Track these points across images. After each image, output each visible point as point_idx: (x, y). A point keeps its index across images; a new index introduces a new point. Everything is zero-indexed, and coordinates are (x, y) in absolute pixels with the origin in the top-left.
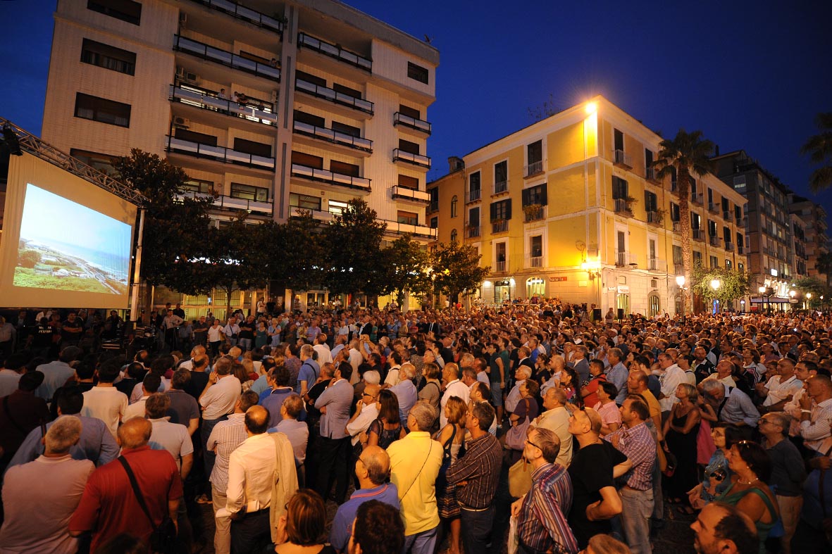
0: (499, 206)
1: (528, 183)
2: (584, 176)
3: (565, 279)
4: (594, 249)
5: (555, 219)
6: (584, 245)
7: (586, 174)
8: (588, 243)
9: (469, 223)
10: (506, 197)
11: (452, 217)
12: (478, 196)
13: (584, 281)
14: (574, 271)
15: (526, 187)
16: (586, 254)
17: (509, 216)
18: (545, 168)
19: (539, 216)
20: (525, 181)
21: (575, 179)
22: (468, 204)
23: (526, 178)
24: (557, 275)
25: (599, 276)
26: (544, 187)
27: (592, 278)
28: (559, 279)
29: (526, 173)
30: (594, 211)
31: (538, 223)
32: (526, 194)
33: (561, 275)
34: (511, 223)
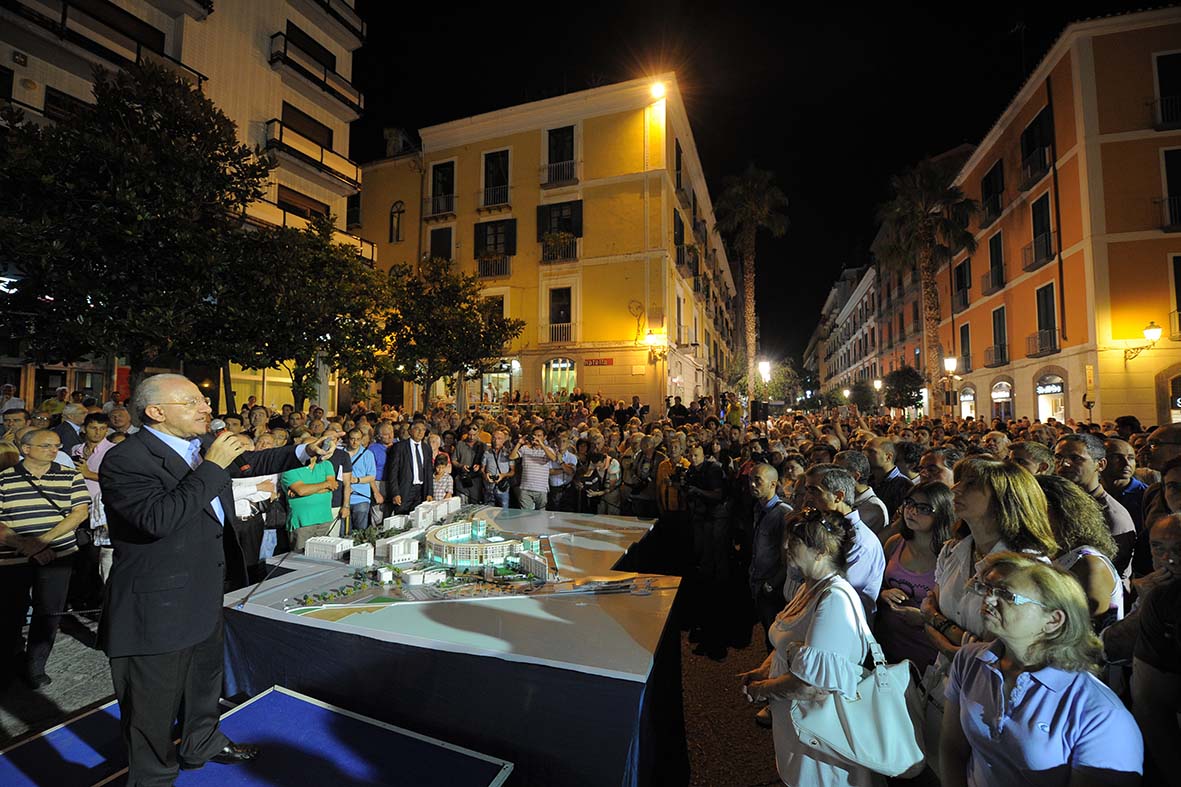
0: (490, 230)
1: (548, 196)
2: (642, 197)
3: (610, 362)
4: (657, 317)
5: (594, 261)
6: (641, 307)
7: (647, 194)
8: (647, 306)
9: (428, 255)
10: (509, 216)
11: (391, 241)
12: (450, 206)
13: (641, 367)
14: (625, 349)
15: (545, 202)
16: (645, 322)
17: (511, 250)
18: (579, 172)
19: (569, 254)
20: (543, 192)
21: (630, 199)
22: (427, 220)
23: (544, 186)
24: (597, 356)
25: (665, 358)
26: (577, 206)
27: (653, 360)
28: (600, 363)
29: (545, 177)
30: (658, 254)
31: (565, 266)
32: (544, 213)
33: (603, 356)
34: (515, 262)
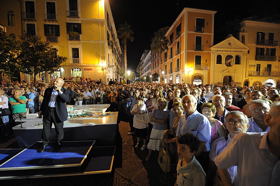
0: (50, 27)
1: (70, 20)
2: (99, 26)
3: (91, 69)
4: (103, 58)
5: (85, 42)
6: (99, 56)
7: (100, 25)
8: (101, 55)
9: (26, 32)
10: (56, 24)
11: (9, 25)
12: (34, 17)
13: (100, 71)
14: (95, 66)
15: (69, 22)
16: (100, 59)
17: (58, 34)
18: (80, 15)
19: (78, 39)
20: (68, 19)
21: (95, 26)
22: (25, 20)
23: (68, 17)
24: (87, 68)
25: (106, 69)
26: (79, 25)
27: (103, 70)
28: (88, 70)
29: (68, 14)
30: (103, 42)
31: (76, 42)
32: (69, 25)
33: (89, 68)
34: (59, 39)
